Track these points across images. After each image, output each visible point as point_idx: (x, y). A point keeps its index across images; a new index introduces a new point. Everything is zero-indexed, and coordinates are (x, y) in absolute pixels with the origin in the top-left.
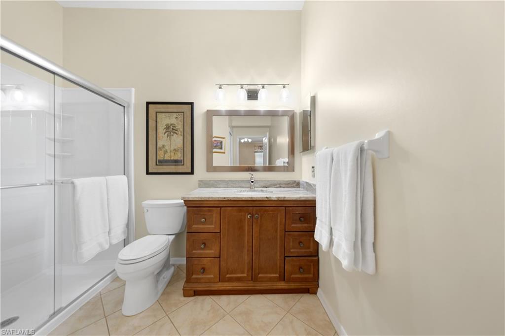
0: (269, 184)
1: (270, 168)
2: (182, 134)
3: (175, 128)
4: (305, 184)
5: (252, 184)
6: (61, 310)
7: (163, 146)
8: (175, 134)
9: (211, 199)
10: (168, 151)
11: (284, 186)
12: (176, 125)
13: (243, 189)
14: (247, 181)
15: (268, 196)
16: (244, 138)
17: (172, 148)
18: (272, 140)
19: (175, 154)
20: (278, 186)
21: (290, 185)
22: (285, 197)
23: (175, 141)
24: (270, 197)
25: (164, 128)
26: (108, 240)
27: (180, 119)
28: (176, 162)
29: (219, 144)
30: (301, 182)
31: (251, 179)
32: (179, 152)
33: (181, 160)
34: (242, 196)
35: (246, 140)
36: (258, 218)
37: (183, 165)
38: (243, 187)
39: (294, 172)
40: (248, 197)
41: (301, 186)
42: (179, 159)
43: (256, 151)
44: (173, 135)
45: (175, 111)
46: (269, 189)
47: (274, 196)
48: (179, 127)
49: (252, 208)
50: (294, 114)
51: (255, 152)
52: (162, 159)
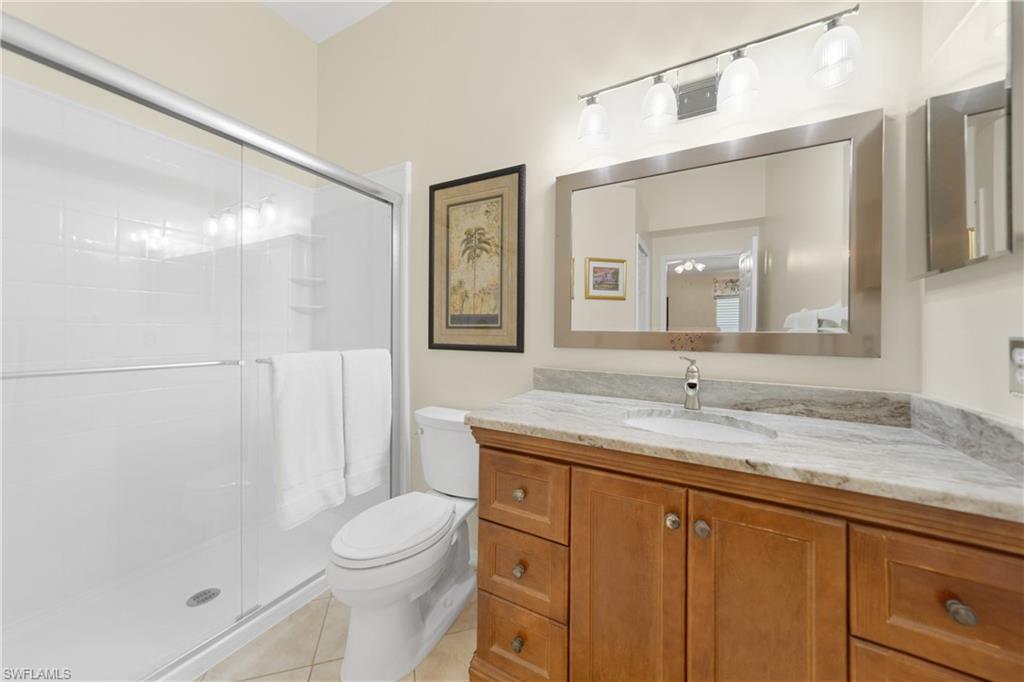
0: (760, 398)
1: (763, 342)
2: (499, 251)
3: (483, 238)
4: (957, 420)
5: (691, 392)
6: (256, 611)
7: (461, 283)
8: (484, 253)
9: (539, 436)
10: (470, 295)
11: (822, 410)
12: (487, 230)
13: (658, 406)
14: (676, 382)
15: (753, 459)
16: (683, 263)
17: (478, 289)
18: (769, 261)
19: (482, 300)
20: (801, 407)
21: (858, 413)
22: (846, 480)
23: (483, 269)
24: (765, 465)
25: (461, 240)
26: (344, 486)
27: (494, 213)
28: (485, 321)
29: (609, 276)
30: (914, 405)
31: (687, 378)
32: (492, 296)
33: (497, 316)
34: (642, 442)
35: (689, 266)
36: (709, 535)
37: (500, 328)
38: (659, 400)
39: (876, 360)
40: (665, 450)
41: (915, 420)
42: (491, 313)
43: (719, 293)
44: (479, 256)
45: (484, 195)
46: (754, 417)
47: (790, 464)
48: (492, 234)
49: (683, 491)
50: (879, 129)
51: (715, 298)
52: (458, 313)
